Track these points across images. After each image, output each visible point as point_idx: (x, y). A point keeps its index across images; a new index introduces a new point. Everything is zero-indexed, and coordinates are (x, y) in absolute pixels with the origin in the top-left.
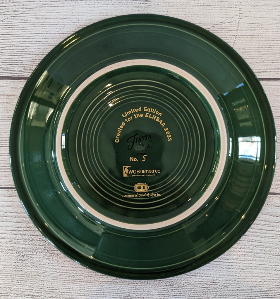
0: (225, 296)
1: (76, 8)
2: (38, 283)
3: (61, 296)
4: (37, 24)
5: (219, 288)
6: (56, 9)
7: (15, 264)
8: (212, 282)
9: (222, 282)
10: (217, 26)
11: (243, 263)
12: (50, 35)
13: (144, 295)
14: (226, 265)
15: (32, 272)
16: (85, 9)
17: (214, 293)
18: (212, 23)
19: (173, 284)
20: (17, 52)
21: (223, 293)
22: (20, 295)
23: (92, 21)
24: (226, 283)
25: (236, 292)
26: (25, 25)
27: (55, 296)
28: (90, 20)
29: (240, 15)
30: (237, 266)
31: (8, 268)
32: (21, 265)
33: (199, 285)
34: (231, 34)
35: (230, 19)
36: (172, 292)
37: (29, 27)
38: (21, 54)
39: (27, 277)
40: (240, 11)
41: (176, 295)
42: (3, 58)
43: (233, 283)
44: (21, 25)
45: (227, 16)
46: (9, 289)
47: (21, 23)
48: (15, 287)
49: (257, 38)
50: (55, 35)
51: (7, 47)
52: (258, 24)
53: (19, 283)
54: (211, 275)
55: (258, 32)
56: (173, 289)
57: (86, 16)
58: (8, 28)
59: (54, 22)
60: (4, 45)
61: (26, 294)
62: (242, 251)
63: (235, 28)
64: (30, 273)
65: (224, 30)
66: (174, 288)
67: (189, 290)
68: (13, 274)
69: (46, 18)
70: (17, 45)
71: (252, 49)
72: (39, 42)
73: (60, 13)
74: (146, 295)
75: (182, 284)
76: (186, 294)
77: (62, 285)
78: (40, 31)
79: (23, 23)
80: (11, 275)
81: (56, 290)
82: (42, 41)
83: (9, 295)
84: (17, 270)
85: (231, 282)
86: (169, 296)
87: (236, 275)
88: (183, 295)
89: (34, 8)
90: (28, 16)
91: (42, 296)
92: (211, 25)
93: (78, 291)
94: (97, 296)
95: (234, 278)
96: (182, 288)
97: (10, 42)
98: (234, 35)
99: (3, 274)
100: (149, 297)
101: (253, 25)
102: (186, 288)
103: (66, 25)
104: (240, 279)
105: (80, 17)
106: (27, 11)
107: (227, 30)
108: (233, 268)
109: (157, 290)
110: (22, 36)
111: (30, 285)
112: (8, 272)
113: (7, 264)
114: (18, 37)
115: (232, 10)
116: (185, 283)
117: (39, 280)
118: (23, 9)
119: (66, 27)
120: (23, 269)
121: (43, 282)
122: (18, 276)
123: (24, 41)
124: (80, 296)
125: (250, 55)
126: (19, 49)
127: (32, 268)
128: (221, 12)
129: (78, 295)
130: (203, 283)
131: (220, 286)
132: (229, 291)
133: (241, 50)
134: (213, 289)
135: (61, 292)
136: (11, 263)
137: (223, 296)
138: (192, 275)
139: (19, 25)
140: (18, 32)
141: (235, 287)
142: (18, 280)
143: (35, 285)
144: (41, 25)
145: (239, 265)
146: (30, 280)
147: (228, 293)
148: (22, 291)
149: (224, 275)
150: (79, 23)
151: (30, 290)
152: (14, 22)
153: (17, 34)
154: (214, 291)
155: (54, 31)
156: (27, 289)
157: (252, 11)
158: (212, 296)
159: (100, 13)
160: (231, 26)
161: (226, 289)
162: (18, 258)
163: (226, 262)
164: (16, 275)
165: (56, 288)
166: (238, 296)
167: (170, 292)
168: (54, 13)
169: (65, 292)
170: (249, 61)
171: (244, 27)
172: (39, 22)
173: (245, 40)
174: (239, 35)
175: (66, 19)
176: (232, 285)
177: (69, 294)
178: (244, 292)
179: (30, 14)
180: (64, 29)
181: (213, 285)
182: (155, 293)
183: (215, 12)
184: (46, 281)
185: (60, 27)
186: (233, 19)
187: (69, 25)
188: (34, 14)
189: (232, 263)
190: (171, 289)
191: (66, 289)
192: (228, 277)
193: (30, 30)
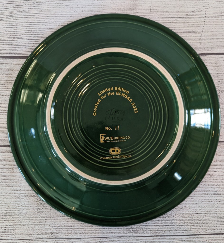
0: (206, 223)
1: (80, 1)
2: (56, 222)
3: (76, 232)
4: (49, 15)
5: (202, 218)
6: (64, 3)
7: (37, 207)
8: (196, 213)
9: (204, 213)
10: (189, 14)
11: (219, 197)
12: (60, 23)
13: (143, 226)
14: (206, 199)
15: (51, 213)
16: (87, 2)
17: (198, 221)
18: (186, 12)
19: (165, 216)
20: (34, 37)
21: (205, 221)
22: (42, 233)
23: (93, 12)
24: (207, 213)
25: (215, 220)
26: (40, 15)
27: (70, 232)
28: (91, 11)
29: (207, 6)
30: (214, 199)
31: (31, 211)
32: (41, 208)
33: (186, 216)
34: (201, 20)
35: (199, 9)
36: (165, 223)
37: (43, 17)
38: (37, 39)
39: (47, 218)
40: (206, 3)
41: (168, 225)
42: (23, 42)
43: (213, 213)
44: (37, 15)
45: (197, 7)
46: (32, 229)
47: (36, 14)
48: (37, 227)
49: (220, 23)
50: (64, 23)
51: (26, 33)
52: (220, 13)
53: (40, 224)
54: (195, 208)
55: (220, 19)
56: (165, 221)
57: (88, 7)
58: (26, 17)
59: (63, 13)
60: (23, 31)
61: (46, 232)
62: (218, 188)
63: (203, 15)
64: (49, 215)
65: (196, 17)
66: (167, 219)
67: (178, 221)
68: (35, 216)
69: (57, 9)
70: (34, 31)
71: (217, 32)
72: (51, 29)
73: (68, 6)
74: (145, 226)
75: (173, 216)
76: (176, 224)
77: (76, 222)
78: (52, 20)
79: (38, 13)
80: (33, 217)
81: (72, 227)
82: (54, 28)
83: (32, 234)
84: (39, 213)
85: (211, 212)
86: (162, 226)
87: (214, 206)
88: (174, 225)
89: (47, 2)
90: (42, 8)
91: (60, 233)
92: (185, 13)
93: (90, 227)
94: (105, 230)
95: (212, 209)
96: (172, 219)
97: (28, 29)
98: (203, 21)
99: (27, 217)
100: (147, 228)
101: (216, 14)
102: (176, 219)
103: (73, 15)
104: (218, 210)
105: (83, 9)
106: (41, 4)
107: (197, 17)
108: (211, 201)
109: (153, 222)
110: (38, 24)
111: (50, 224)
112: (31, 215)
113: (30, 208)
114: (34, 24)
115: (201, 2)
116: (175, 215)
117: (57, 220)
118: (38, 3)
119: (73, 17)
120: (43, 211)
121: (60, 221)
122: (39, 218)
123: (40, 28)
124: (91, 231)
125: (216, 36)
126: (36, 34)
127: (51, 210)
128: (192, 4)
129: (89, 230)
130: (189, 214)
131: (203, 216)
132: (209, 220)
133: (209, 32)
134: (197, 219)
135: (76, 229)
136: (34, 207)
137: (205, 224)
138: (180, 209)
139: (35, 15)
140: (34, 21)
141: (214, 216)
142: (39, 221)
143: (54, 224)
144: (52, 15)
145: (216, 198)
146: (50, 220)
147: (209, 221)
148: (43, 230)
149: (205, 207)
150: (82, 13)
151: (50, 228)
152: (30, 13)
153: (34, 23)
154: (198, 220)
155: (63, 20)
156: (47, 228)
157: (215, 3)
158: (197, 224)
159: (99, 5)
160: (201, 14)
161: (207, 218)
162: (39, 202)
163: (206, 197)
164: (38, 217)
165: (71, 225)
166: (216, 223)
167: (164, 223)
168: (63, 5)
169: (79, 228)
170: (215, 40)
171: (210, 15)
172: (51, 12)
173: (212, 25)
174: (207, 20)
175: (72, 10)
176: (211, 215)
177: (82, 230)
178: (221, 220)
179: (44, 7)
180: (71, 18)
181: (197, 216)
182: (152, 225)
183: (188, 4)
184: (63, 220)
185: (68, 16)
186: (201, 9)
187: (75, 15)
188: (47, 7)
189: (211, 197)
190: (164, 221)
191: (80, 226)
192: (208, 208)
193: (44, 19)
